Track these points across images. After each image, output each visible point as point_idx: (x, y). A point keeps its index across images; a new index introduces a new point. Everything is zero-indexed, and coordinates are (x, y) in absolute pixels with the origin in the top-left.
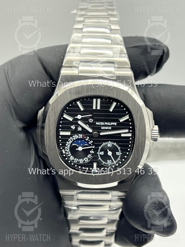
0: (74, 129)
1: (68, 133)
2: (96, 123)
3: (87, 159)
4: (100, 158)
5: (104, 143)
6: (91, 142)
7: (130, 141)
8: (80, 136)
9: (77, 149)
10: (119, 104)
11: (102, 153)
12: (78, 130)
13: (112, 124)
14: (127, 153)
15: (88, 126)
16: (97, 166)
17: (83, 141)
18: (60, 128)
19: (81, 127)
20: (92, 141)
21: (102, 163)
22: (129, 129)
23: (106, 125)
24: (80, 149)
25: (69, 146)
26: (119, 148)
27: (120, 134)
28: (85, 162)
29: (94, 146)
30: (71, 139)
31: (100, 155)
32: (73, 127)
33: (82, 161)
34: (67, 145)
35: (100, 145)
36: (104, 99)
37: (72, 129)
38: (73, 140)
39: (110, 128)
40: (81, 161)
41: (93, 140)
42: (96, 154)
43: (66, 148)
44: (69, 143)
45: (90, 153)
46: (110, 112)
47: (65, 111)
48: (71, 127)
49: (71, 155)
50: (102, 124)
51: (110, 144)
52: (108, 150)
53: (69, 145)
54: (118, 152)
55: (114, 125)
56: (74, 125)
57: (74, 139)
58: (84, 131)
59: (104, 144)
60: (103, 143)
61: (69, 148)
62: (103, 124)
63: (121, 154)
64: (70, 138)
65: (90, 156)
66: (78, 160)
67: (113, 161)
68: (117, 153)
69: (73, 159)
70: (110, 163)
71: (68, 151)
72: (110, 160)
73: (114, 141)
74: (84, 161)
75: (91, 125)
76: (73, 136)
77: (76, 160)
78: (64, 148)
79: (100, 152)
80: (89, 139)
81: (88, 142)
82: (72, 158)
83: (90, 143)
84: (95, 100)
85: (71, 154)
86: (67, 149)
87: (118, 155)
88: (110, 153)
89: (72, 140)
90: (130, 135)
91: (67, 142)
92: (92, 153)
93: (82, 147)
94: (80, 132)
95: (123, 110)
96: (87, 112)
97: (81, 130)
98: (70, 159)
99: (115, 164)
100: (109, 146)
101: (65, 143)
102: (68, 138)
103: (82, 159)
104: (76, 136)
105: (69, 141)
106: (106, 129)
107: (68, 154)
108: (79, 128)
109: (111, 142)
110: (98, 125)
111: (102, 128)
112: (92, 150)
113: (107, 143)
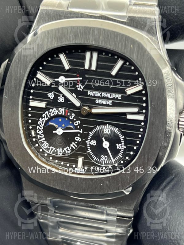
0: (52, 98)
1: (43, 105)
2: (87, 92)
3: (69, 149)
4: (89, 151)
5: (98, 126)
6: (77, 122)
7: (141, 128)
8: (61, 111)
9: (54, 132)
10: (128, 64)
11: (94, 143)
12: (58, 101)
13: (114, 95)
14: (135, 148)
15: (75, 96)
16: (84, 164)
17: (66, 119)
18: (32, 94)
19: (64, 96)
20: (79, 121)
21: (93, 159)
22: (141, 108)
23: (104, 96)
24: (60, 131)
25: (43, 125)
26: (122, 138)
27: (125, 114)
28: (66, 154)
29: (82, 130)
30: (46, 114)
31: (90, 145)
32: (51, 95)
34: (39, 124)
35: (91, 130)
36: (104, 54)
37: (49, 98)
38: (49, 117)
39: (110, 103)
40: (60, 152)
42: (84, 143)
43: (37, 128)
44: (43, 121)
45: (75, 141)
46: (112, 76)
47: (41, 68)
48: (48, 94)
49: (44, 141)
50: (98, 94)
51: (107, 129)
52: (103, 139)
53: (43, 123)
54: (119, 144)
55: (117, 98)
56: (53, 93)
57: (52, 115)
58: (68, 104)
59: (98, 128)
60: (96, 126)
61: (42, 128)
62: (99, 95)
63: (125, 147)
64: (46, 113)
65: (74, 145)
66: (54, 149)
67: (109, 158)
68: (119, 146)
69: (47, 147)
70: (106, 160)
71: (40, 133)
72: (106, 156)
73: (116, 126)
74: (64, 153)
75: (79, 94)
76: (51, 110)
77: (52, 149)
78: (35, 129)
79: (90, 142)
80: (74, 118)
81: (73, 121)
82: (45, 145)
83: (76, 123)
84: (88, 54)
85: (44, 139)
86: (40, 130)
87: (120, 148)
88: (106, 145)
89: (47, 117)
90: (141, 117)
91: (41, 118)
92: (78, 141)
93: (63, 130)
94: (61, 105)
95: (134, 74)
96: (75, 73)
97: (63, 100)
98: (43, 147)
99: (114, 163)
100: (105, 131)
101: (38, 119)
102: (42, 113)
103: (62, 149)
104: (55, 111)
105: (43, 116)
106: (103, 103)
107: (40, 137)
108: (61, 97)
109: (109, 127)
110: (91, 95)
111: (97, 101)
112: (79, 135)
113: (104, 126)
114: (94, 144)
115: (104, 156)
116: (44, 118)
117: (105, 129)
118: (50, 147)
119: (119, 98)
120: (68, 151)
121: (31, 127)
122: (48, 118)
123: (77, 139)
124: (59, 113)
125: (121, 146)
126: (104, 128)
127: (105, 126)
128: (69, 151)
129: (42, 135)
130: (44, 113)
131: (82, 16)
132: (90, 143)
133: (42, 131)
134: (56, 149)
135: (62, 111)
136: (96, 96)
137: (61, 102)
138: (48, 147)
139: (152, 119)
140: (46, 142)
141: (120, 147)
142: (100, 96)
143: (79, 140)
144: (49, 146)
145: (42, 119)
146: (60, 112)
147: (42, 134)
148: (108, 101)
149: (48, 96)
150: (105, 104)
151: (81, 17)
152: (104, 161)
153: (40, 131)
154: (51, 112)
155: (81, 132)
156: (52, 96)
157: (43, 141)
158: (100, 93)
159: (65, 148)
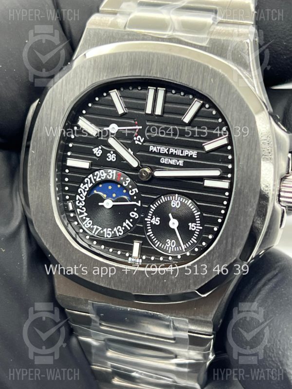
0: (99, 155)
1: (85, 165)
2: (149, 146)
3: (120, 230)
4: (150, 233)
5: (162, 197)
6: (133, 190)
7: (225, 199)
8: (111, 174)
9: (100, 204)
10: (207, 106)
12: (107, 159)
13: (187, 152)
14: (216, 229)
15: (132, 153)
16: (142, 251)
17: (119, 186)
18: (70, 149)
19: (115, 152)
20: (136, 189)
21: (155, 244)
22: (226, 170)
23: (172, 153)
24: (108, 204)
25: (85, 194)
26: (197, 214)
27: (202, 179)
28: (117, 236)
29: (140, 202)
30: (90, 179)
31: (151, 223)
32: (97, 151)
33: (110, 232)
34: (80, 192)
35: (153, 201)
36: (173, 92)
37: (95, 155)
38: (94, 182)
39: (181, 163)
40: (108, 233)
41: (138, 187)
42: (142, 220)
43: (77, 199)
44: (85, 188)
45: (129, 218)
46: (184, 124)
47: (84, 112)
48: (94, 150)
49: (86, 216)
50: (163, 149)
51: (176, 202)
52: (170, 215)
53: (84, 191)
54: (193, 224)
55: (191, 156)
56: (100, 147)
57: (98, 180)
58: (121, 164)
59: (163, 199)
61: (84, 198)
62: (166, 151)
63: (201, 228)
64: (89, 177)
65: (128, 224)
66: (100, 229)
67: (178, 245)
68: (192, 226)
69: (89, 225)
70: (173, 246)
71: (81, 205)
72: (173, 241)
73: (188, 196)
74: (114, 235)
75: (137, 150)
76: (96, 173)
77: (97, 229)
78: (73, 199)
79: (151, 219)
80: (129, 184)
81: (127, 189)
82: (87, 224)
83: (132, 192)
85: (86, 214)
86: (80, 201)
88: (174, 224)
89: (91, 182)
90: (225, 184)
91: (82, 184)
92: (133, 219)
93: (113, 201)
94: (111, 165)
95: (216, 121)
96: (132, 119)
97: (114, 159)
98: (84, 225)
99: (184, 250)
100: (173, 205)
101: (78, 185)
102: (85, 176)
103: (111, 229)
104: (102, 173)
105: (86, 182)
106: (171, 163)
107: (80, 212)
108: (112, 154)
109: (179, 198)
110: (155, 151)
111: (162, 160)
112: (135, 209)
113: (171, 197)
114: (157, 222)
115: (171, 241)
116: (86, 185)
117: (172, 201)
118: (94, 227)
119: (194, 156)
120: (119, 233)
121: (67, 197)
122: (92, 184)
123: (133, 214)
124: (108, 176)
125: (196, 226)
126: (171, 199)
127: (174, 197)
128: (121, 232)
129: (83, 208)
130: (87, 177)
131: (144, 37)
132: (152, 221)
133: (84, 203)
134: (102, 230)
135: (113, 174)
136: (161, 152)
137: (111, 160)
138: (92, 227)
139: (239, 186)
140: (89, 219)
141: (193, 228)
142: (167, 153)
143: (136, 216)
144: (93, 225)
145: (84, 186)
146: (110, 176)
147: (83, 206)
148: (178, 161)
149: (93, 152)
150: (173, 164)
151: (143, 39)
152: (170, 248)
153: (80, 203)
154: (97, 176)
155: (139, 204)
156: (99, 152)
157: (84, 218)
158: (167, 149)
159: (115, 228)
